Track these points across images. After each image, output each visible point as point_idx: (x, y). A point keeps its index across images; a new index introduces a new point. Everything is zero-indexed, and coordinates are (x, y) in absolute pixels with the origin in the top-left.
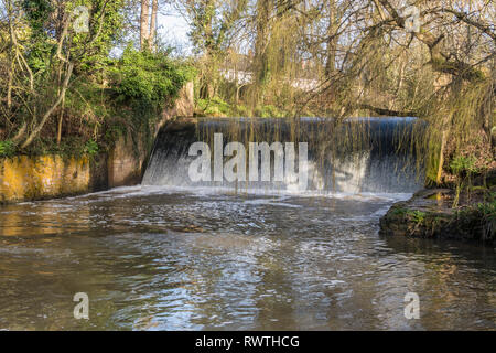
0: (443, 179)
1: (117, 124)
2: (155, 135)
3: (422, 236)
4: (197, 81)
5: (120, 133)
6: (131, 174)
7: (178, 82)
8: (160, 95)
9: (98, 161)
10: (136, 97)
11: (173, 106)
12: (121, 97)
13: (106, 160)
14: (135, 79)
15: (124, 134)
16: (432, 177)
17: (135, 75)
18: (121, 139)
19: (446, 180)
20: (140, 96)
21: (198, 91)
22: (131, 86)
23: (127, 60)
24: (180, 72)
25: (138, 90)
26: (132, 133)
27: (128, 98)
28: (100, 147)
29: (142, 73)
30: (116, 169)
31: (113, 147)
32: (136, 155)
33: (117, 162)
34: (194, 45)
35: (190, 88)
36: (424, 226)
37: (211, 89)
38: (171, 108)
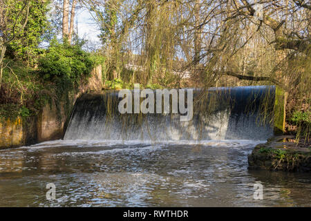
0: (287, 129)
1: (44, 94)
2: (74, 104)
3: (285, 170)
4: (104, 66)
5: (46, 102)
6: (55, 132)
7: (90, 65)
8: (76, 74)
9: (29, 122)
10: (58, 76)
11: (87, 83)
12: (47, 76)
13: (35, 122)
14: (57, 62)
15: (50, 102)
16: (279, 127)
17: (57, 59)
18: (47, 106)
19: (289, 129)
20: (61, 75)
21: (105, 73)
22: (54, 67)
23: (52, 49)
24: (91, 58)
25: (60, 70)
26: (56, 102)
27: (52, 76)
28: (31, 112)
29: (63, 59)
30: (44, 128)
31: (41, 111)
32: (59, 118)
33: (45, 123)
34: (103, 43)
35: (99, 70)
36: (286, 162)
37: (115, 73)
38: (85, 84)
